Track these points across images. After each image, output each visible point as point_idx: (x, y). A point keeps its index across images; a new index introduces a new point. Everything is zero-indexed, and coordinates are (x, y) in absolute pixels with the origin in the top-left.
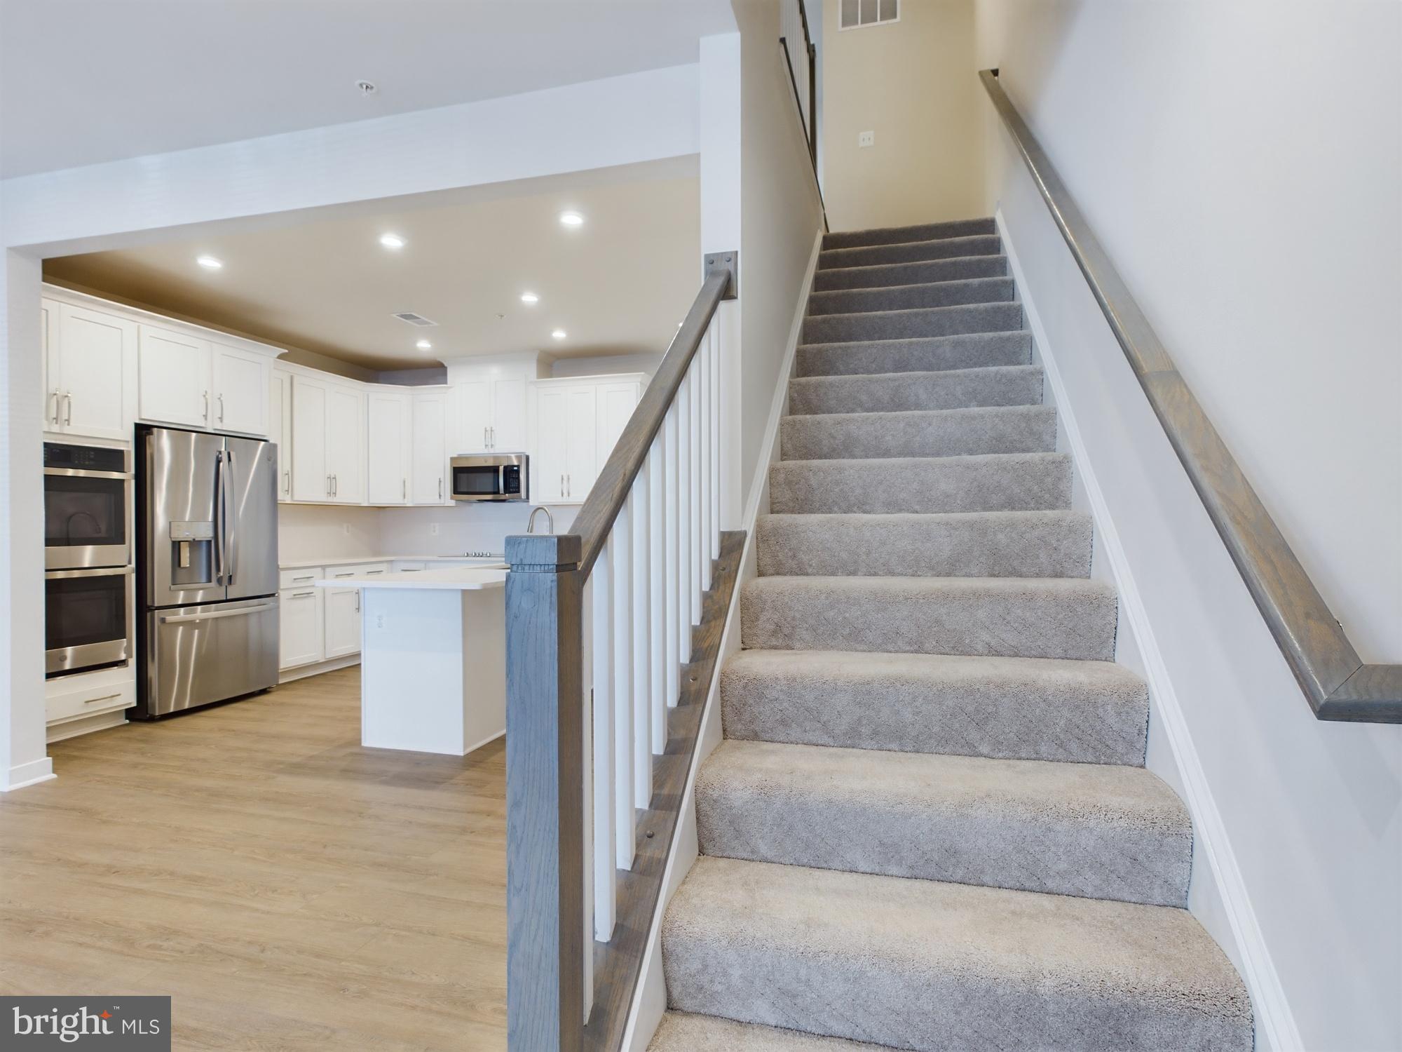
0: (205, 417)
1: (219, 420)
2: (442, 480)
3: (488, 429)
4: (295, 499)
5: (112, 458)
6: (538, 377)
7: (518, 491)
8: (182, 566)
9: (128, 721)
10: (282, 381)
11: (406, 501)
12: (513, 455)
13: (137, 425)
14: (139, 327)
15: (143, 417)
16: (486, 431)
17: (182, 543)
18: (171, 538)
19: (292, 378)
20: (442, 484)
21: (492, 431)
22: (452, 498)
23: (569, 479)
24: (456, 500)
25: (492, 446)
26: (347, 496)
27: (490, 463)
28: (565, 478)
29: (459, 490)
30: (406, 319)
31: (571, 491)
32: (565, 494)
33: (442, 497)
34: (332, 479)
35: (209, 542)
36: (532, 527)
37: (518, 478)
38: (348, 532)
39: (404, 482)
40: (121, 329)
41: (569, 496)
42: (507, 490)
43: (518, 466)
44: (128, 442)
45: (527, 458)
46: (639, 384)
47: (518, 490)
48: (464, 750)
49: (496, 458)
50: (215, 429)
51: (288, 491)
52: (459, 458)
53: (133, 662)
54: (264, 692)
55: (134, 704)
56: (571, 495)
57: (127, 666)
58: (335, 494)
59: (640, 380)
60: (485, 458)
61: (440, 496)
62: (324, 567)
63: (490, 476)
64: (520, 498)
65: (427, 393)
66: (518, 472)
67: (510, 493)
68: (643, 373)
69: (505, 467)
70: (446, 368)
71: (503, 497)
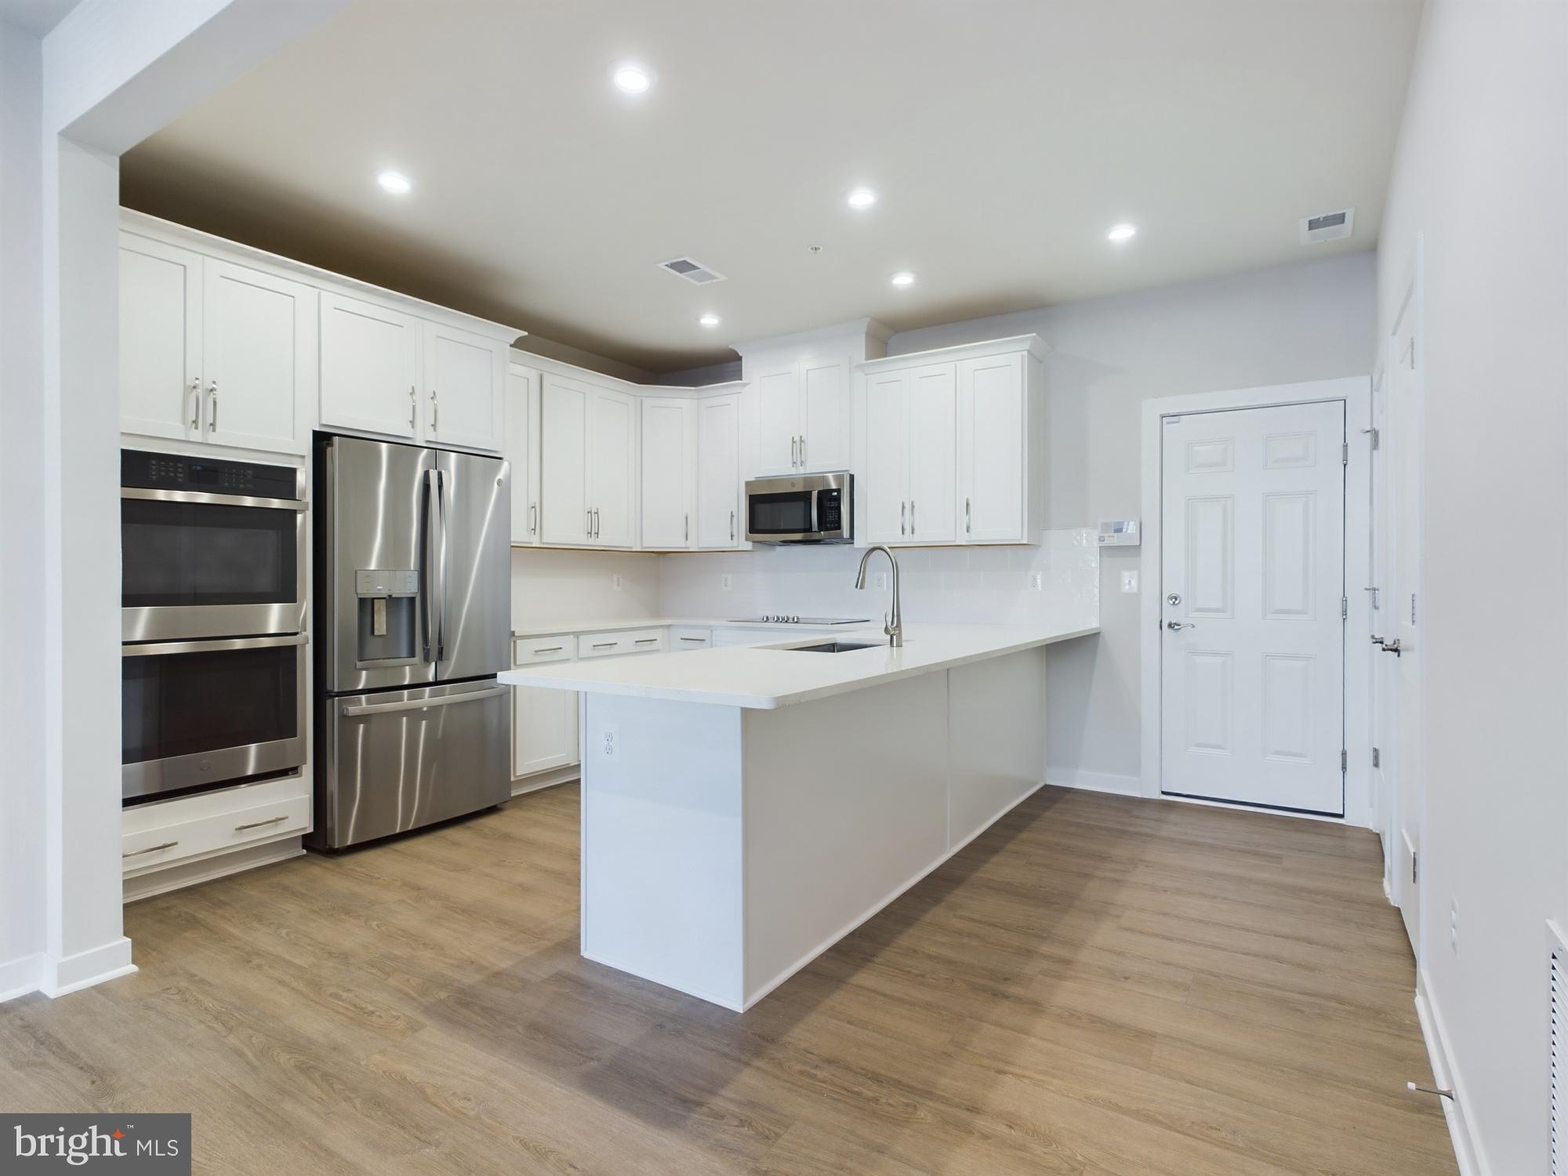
0: (412, 422)
1: (432, 428)
2: (735, 514)
3: (797, 439)
4: (544, 541)
5: (279, 480)
6: (867, 358)
7: (838, 527)
8: (376, 633)
9: (305, 852)
10: (528, 379)
11: (689, 543)
12: (830, 475)
13: (315, 433)
14: (319, 294)
15: (324, 423)
16: (793, 442)
17: (376, 601)
18: (357, 594)
19: (541, 377)
20: (735, 519)
21: (801, 441)
22: (747, 539)
23: (913, 507)
24: (753, 542)
25: (802, 462)
26: (614, 536)
27: (799, 488)
28: (908, 507)
29: (756, 527)
30: (681, 272)
31: (916, 527)
32: (908, 529)
33: (735, 538)
34: (593, 514)
35: (412, 600)
36: (863, 578)
37: (839, 508)
38: (618, 585)
39: (687, 518)
40: (293, 297)
41: (913, 533)
42: (822, 525)
43: (838, 491)
44: (303, 457)
45: (852, 477)
46: (1025, 353)
47: (838, 525)
48: (745, 1001)
49: (808, 480)
50: (427, 441)
51: (534, 530)
52: (759, 482)
53: (308, 770)
54: (492, 810)
55: (311, 830)
56: (915, 532)
57: (301, 776)
58: (598, 534)
59: (1027, 345)
60: (791, 480)
61: (732, 536)
62: (577, 634)
63: (798, 507)
64: (841, 536)
65: (717, 396)
66: (838, 499)
67: (827, 529)
68: (1034, 334)
69: (819, 492)
70: (740, 359)
71: (816, 536)
